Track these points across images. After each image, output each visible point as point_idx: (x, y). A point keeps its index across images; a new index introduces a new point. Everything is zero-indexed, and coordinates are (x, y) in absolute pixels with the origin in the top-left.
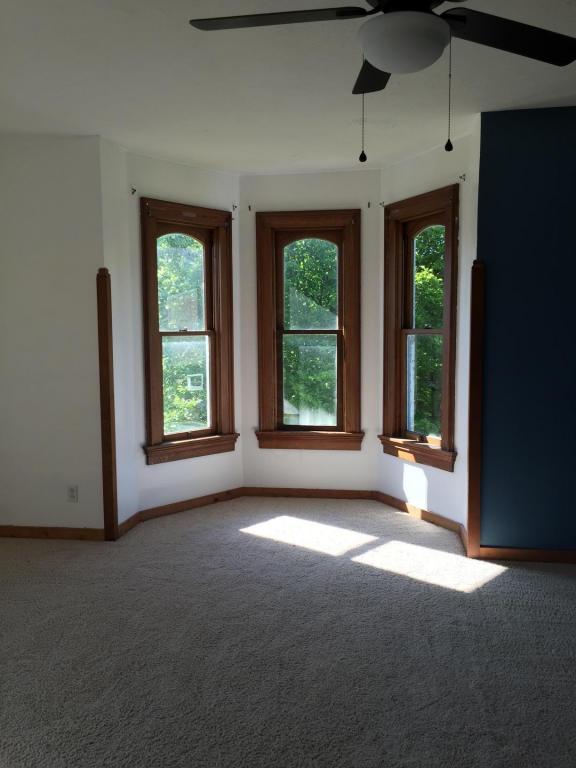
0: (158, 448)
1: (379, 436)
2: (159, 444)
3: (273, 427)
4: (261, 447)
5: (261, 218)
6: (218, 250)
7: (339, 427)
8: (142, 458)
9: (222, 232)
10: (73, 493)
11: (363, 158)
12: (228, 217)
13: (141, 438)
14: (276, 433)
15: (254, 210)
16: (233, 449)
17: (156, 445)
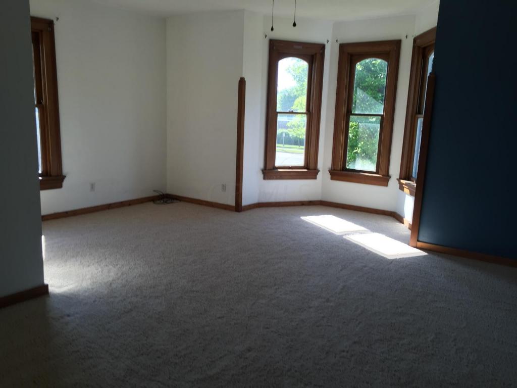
0: (270, 171)
1: (397, 179)
2: (271, 170)
3: (339, 168)
4: (332, 179)
5: (343, 47)
6: (315, 66)
7: (377, 172)
8: (262, 176)
9: (318, 57)
10: (224, 187)
11: (272, 29)
12: (322, 47)
13: (262, 165)
14: (341, 172)
15: (340, 42)
16: (316, 178)
17: (269, 170)
